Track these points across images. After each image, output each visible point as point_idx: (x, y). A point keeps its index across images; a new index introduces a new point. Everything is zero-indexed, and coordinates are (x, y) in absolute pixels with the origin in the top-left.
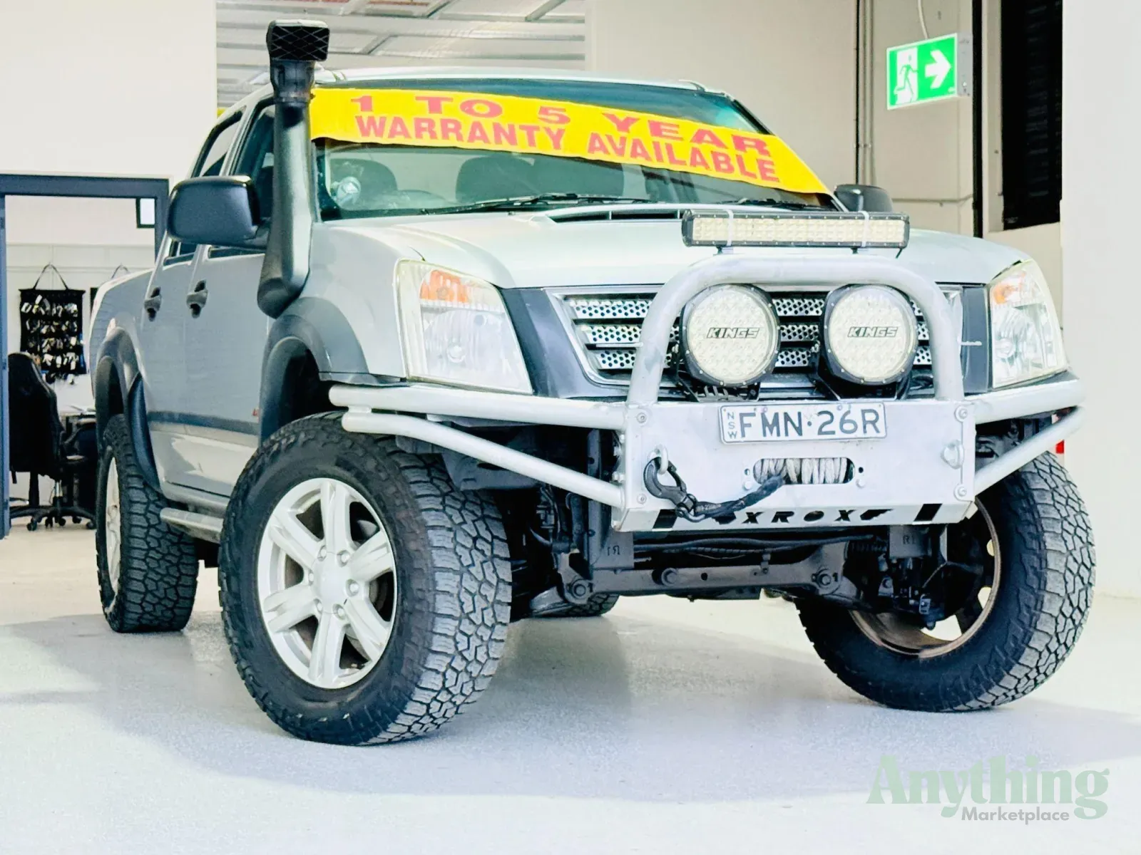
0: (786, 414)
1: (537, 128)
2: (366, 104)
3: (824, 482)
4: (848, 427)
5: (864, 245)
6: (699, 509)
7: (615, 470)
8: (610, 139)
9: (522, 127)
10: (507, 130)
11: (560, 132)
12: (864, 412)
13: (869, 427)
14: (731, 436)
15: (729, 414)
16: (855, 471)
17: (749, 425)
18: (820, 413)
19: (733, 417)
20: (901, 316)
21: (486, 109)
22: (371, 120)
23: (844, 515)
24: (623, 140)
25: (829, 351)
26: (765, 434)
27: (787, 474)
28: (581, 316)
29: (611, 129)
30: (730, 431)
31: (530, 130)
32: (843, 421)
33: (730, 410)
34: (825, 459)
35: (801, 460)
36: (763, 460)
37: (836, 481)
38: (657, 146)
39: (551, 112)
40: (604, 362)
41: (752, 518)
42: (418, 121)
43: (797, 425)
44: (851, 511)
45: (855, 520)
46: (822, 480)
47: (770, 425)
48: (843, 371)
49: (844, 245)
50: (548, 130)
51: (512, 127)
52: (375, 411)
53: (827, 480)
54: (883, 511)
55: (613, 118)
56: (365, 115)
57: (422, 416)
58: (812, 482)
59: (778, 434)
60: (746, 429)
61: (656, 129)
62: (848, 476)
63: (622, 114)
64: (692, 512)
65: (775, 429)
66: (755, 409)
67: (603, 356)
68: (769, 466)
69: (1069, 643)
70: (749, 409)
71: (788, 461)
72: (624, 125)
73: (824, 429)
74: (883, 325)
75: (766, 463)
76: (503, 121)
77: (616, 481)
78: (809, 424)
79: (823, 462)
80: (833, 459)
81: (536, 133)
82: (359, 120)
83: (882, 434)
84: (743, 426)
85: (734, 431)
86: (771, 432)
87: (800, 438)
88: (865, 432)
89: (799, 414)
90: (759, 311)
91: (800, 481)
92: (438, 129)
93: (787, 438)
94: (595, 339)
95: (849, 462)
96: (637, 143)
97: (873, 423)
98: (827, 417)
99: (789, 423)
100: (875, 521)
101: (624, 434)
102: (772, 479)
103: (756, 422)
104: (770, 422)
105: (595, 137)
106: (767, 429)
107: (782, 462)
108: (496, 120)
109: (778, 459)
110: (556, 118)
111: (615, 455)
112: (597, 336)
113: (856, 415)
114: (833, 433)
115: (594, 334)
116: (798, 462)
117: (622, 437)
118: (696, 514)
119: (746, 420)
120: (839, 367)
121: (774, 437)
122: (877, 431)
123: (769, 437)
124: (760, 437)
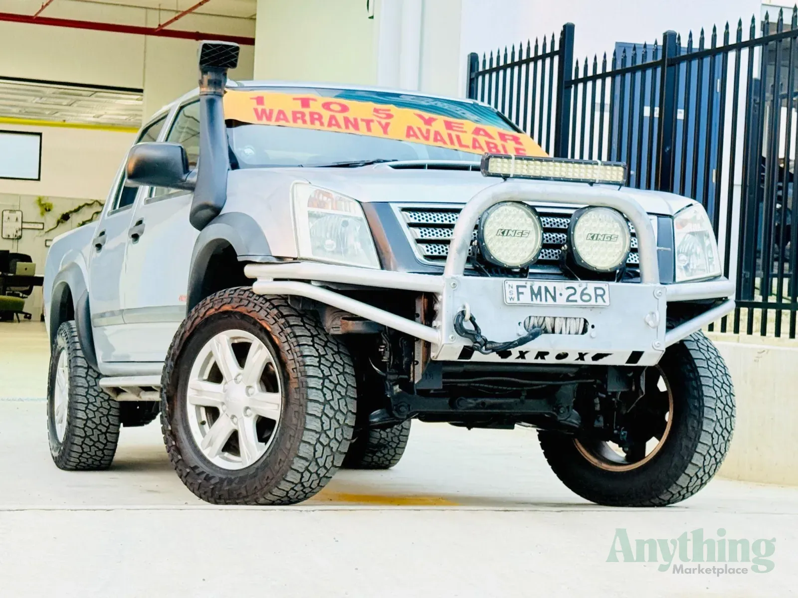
0: (546, 288)
1: (372, 121)
2: (260, 100)
3: (569, 333)
4: (586, 298)
5: (597, 182)
6: (488, 346)
7: (434, 320)
8: (420, 129)
9: (363, 120)
10: (352, 121)
11: (387, 124)
12: (596, 289)
13: (599, 298)
14: (510, 299)
15: (509, 285)
16: (589, 328)
17: (522, 293)
18: (568, 288)
19: (512, 287)
20: (620, 229)
21: (338, 108)
22: (264, 111)
23: (581, 356)
24: (428, 131)
25: (574, 248)
26: (532, 300)
27: (546, 327)
28: (413, 221)
29: (420, 123)
30: (510, 297)
31: (368, 122)
32: (582, 294)
33: (510, 283)
34: (570, 318)
35: (555, 318)
36: (530, 317)
37: (577, 333)
38: (450, 136)
39: (380, 112)
40: (428, 251)
41: (522, 355)
42: (294, 113)
43: (553, 295)
44: (586, 354)
45: (588, 361)
46: (568, 332)
47: (536, 294)
48: (582, 261)
49: (584, 181)
50: (380, 123)
51: (356, 120)
52: (275, 280)
53: (571, 332)
54: (606, 355)
55: (421, 117)
56: (260, 108)
57: (308, 281)
58: (561, 333)
59: (541, 300)
60: (521, 296)
61: (448, 125)
62: (585, 331)
63: (427, 115)
64: (484, 348)
65: (539, 296)
66: (526, 283)
67: (427, 247)
68: (534, 321)
69: (711, 474)
70: (523, 283)
71: (546, 319)
72: (429, 122)
73: (570, 298)
74: (609, 233)
75: (532, 319)
76: (350, 115)
77: (435, 327)
78: (561, 295)
79: (568, 321)
80: (575, 318)
81: (372, 124)
82: (256, 110)
83: (607, 303)
84: (519, 293)
85: (513, 296)
86: (536, 299)
87: (556, 303)
88: (596, 301)
89: (555, 288)
90: (529, 220)
91: (553, 332)
92: (307, 118)
93: (546, 304)
94: (422, 236)
95: (585, 321)
96: (437, 133)
97: (602, 296)
98: (572, 291)
99: (548, 293)
100: (601, 362)
101: (442, 295)
102: (535, 329)
103: (527, 291)
104: (536, 292)
105: (410, 128)
106: (534, 296)
107: (543, 318)
108: (346, 114)
109: (540, 317)
110: (384, 116)
111: (435, 309)
112: (423, 234)
113: (591, 290)
114: (576, 301)
115: (421, 232)
116: (553, 319)
117: (440, 298)
118: (486, 349)
119: (521, 290)
120: (580, 259)
121: (538, 302)
122: (604, 301)
123: (535, 301)
124: (529, 301)
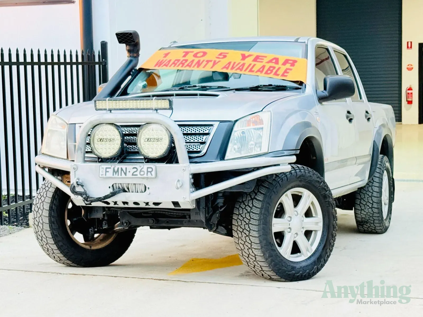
0: (121, 168)
4: (142, 173)
12: (148, 168)
13: (149, 173)
14: (102, 175)
15: (102, 168)
16: (147, 189)
17: (108, 172)
18: (134, 168)
26: (113, 175)
27: (124, 189)
32: (141, 171)
33: (103, 166)
35: (129, 184)
37: (141, 192)
43: (125, 172)
46: (136, 191)
53: (138, 192)
58: (133, 192)
65: (117, 173)
66: (111, 166)
70: (110, 166)
71: (123, 184)
73: (134, 174)
75: (117, 185)
78: (129, 172)
79: (136, 185)
83: (154, 176)
84: (106, 172)
85: (103, 173)
86: (116, 174)
87: (126, 177)
88: (147, 175)
89: (126, 168)
93: (121, 177)
95: (145, 185)
97: (151, 172)
98: (135, 170)
99: (122, 171)
103: (111, 171)
104: (116, 171)
106: (114, 173)
107: (121, 184)
113: (145, 169)
114: (137, 175)
116: (127, 185)
119: (108, 170)
121: (117, 176)
122: (152, 175)
123: (115, 176)
124: (112, 176)
